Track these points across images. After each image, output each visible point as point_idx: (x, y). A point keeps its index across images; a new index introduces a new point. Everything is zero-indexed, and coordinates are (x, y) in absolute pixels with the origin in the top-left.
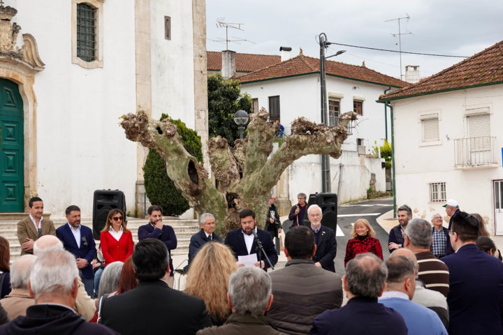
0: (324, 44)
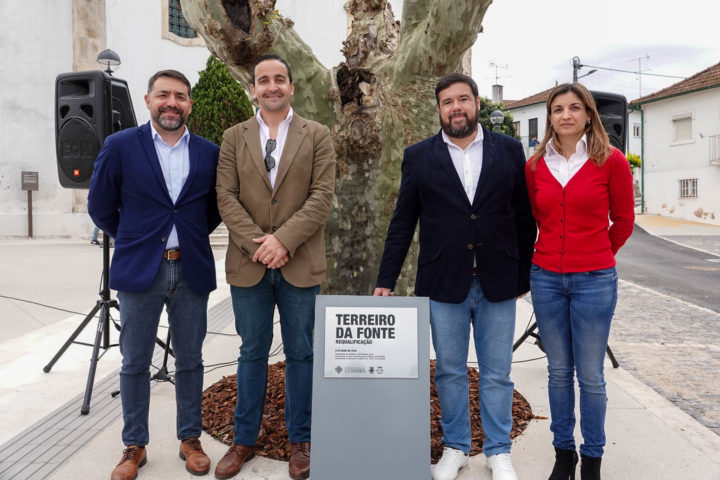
0: (577, 66)
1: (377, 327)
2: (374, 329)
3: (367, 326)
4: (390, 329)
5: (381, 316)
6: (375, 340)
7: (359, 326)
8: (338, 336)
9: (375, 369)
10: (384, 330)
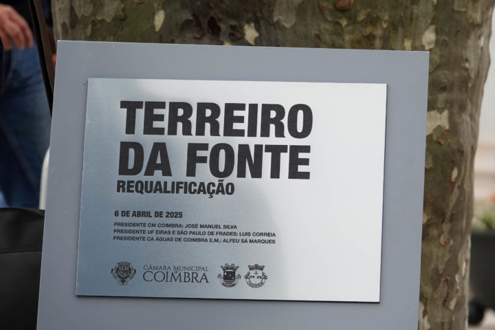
1: (252, 142)
2: (244, 149)
3: (222, 139)
4: (295, 150)
5: (267, 108)
6: (245, 184)
7: (195, 139)
8: (123, 169)
9: (242, 271)
10: (276, 151)
